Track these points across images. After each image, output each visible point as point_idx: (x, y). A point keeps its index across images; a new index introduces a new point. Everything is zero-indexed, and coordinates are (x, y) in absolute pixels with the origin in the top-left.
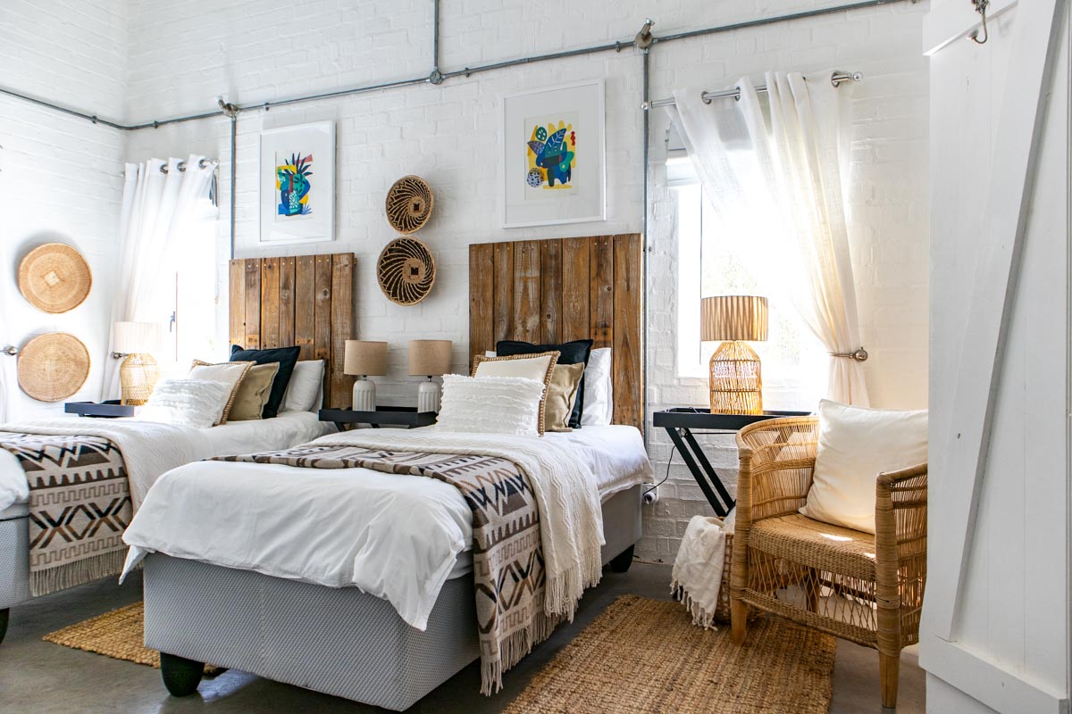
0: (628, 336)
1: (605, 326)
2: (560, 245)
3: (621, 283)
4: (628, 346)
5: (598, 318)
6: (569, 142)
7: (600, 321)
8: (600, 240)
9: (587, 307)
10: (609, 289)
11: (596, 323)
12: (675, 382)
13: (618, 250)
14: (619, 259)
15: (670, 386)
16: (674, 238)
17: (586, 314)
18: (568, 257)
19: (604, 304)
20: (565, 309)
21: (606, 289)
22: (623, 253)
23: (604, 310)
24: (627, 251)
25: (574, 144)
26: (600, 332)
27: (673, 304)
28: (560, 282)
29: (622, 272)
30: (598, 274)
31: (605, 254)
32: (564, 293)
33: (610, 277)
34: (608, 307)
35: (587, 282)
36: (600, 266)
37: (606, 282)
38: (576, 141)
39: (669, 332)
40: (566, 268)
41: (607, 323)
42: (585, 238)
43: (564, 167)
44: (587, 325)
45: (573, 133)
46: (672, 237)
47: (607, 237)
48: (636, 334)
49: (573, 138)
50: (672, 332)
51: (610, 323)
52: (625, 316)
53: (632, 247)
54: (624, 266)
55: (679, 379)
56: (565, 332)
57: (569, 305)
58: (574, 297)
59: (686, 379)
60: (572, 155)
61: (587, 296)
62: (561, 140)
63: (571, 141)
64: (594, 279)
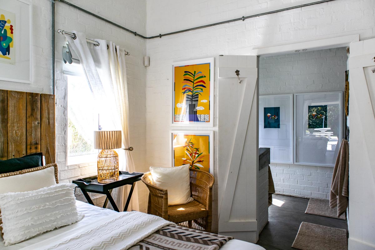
0: (49, 148)
1: (36, 144)
2: (6, 95)
3: (45, 120)
4: (49, 153)
5: (32, 139)
6: (9, 31)
7: (33, 141)
8: (33, 95)
9: (25, 133)
10: (38, 123)
11: (31, 143)
12: (66, 168)
13: (43, 102)
14: (44, 107)
15: (64, 171)
16: (66, 99)
17: (24, 137)
18: (11, 103)
19: (36, 132)
20: (10, 134)
21: (36, 123)
22: (46, 104)
23: (36, 135)
24: (48, 103)
25: (12, 33)
26: (33, 147)
27: (65, 131)
28: (6, 117)
29: (45, 114)
30: (32, 115)
31: (36, 103)
32: (9, 125)
33: (39, 117)
34: (38, 133)
35: (25, 118)
36: (33, 110)
37: (36, 119)
38: (13, 31)
39: (64, 144)
40: (10, 109)
41: (38, 142)
42: (23, 93)
43: (4, 44)
44: (25, 144)
45: (11, 26)
46: (65, 98)
47: (37, 94)
48: (53, 147)
49: (11, 29)
50: (65, 144)
51: (39, 142)
52: (47, 138)
53: (51, 101)
54: (47, 111)
55: (68, 167)
56: (10, 149)
57: (12, 132)
58: (16, 127)
59: (71, 166)
60: (11, 40)
61: (25, 127)
62: (3, 27)
63: (10, 31)
64: (29, 117)
